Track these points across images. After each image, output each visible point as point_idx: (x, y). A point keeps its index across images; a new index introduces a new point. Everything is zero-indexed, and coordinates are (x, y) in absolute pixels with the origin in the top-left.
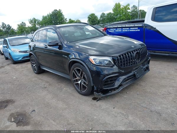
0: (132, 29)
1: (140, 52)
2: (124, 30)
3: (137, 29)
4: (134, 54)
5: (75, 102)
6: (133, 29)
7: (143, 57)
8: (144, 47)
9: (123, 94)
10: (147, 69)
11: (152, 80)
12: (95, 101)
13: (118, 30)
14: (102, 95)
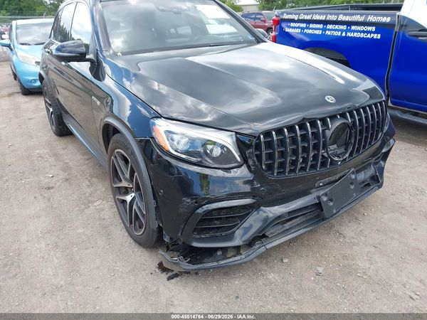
0: (354, 31)
1: (354, 123)
2: (329, 30)
3: (371, 32)
4: (328, 129)
5: (98, 268)
6: (358, 31)
7: (366, 141)
8: (376, 105)
9: (267, 264)
10: (376, 180)
11: (386, 216)
12: (164, 276)
13: (312, 29)
14: (186, 266)
